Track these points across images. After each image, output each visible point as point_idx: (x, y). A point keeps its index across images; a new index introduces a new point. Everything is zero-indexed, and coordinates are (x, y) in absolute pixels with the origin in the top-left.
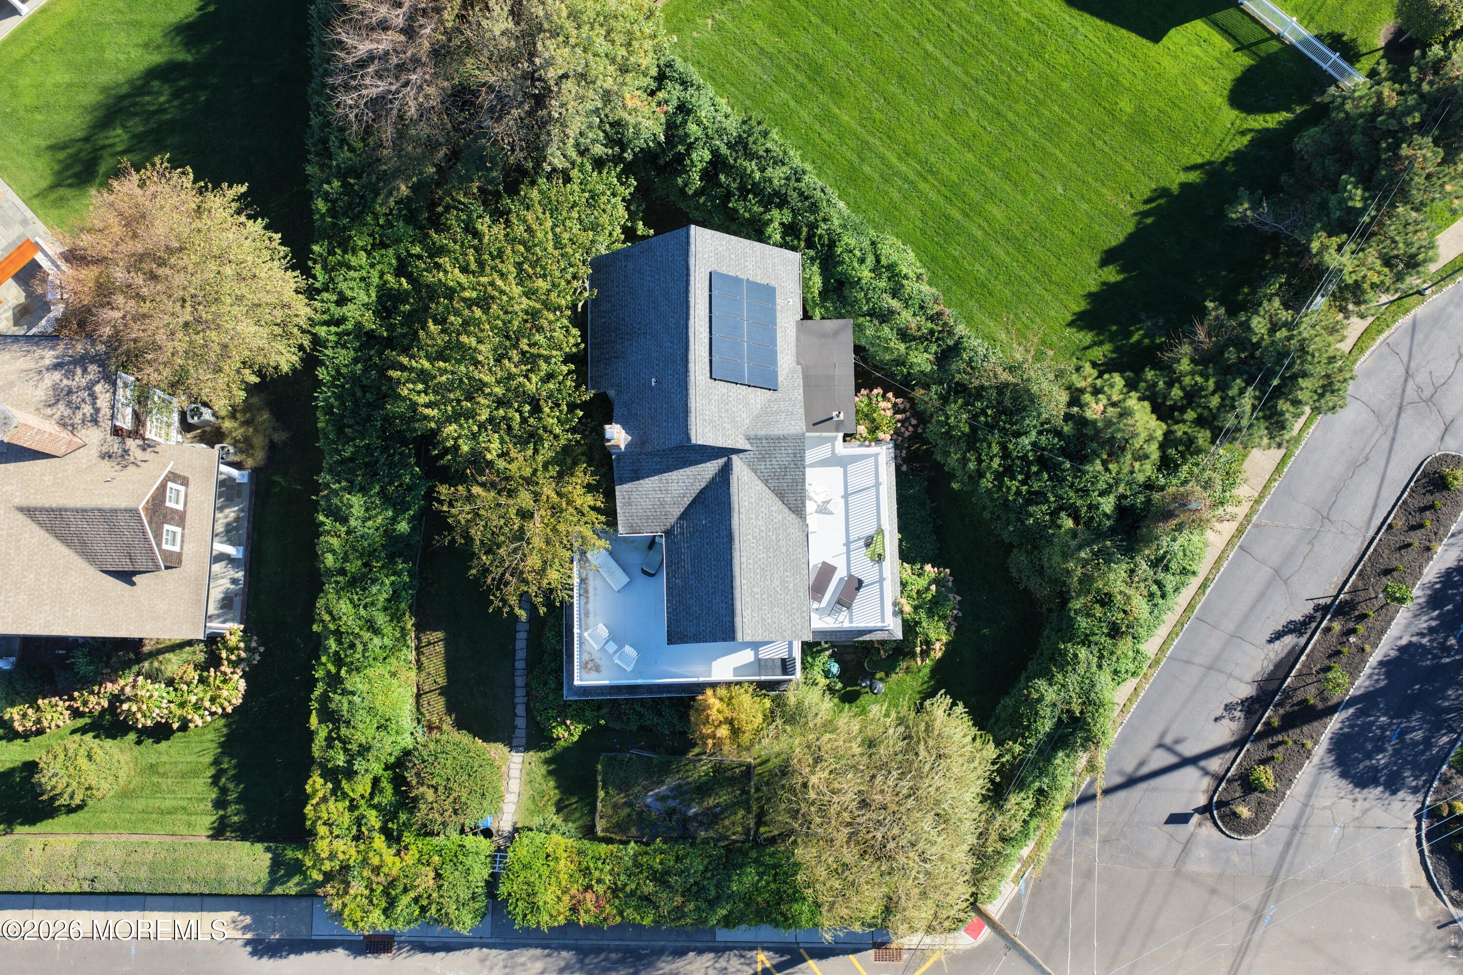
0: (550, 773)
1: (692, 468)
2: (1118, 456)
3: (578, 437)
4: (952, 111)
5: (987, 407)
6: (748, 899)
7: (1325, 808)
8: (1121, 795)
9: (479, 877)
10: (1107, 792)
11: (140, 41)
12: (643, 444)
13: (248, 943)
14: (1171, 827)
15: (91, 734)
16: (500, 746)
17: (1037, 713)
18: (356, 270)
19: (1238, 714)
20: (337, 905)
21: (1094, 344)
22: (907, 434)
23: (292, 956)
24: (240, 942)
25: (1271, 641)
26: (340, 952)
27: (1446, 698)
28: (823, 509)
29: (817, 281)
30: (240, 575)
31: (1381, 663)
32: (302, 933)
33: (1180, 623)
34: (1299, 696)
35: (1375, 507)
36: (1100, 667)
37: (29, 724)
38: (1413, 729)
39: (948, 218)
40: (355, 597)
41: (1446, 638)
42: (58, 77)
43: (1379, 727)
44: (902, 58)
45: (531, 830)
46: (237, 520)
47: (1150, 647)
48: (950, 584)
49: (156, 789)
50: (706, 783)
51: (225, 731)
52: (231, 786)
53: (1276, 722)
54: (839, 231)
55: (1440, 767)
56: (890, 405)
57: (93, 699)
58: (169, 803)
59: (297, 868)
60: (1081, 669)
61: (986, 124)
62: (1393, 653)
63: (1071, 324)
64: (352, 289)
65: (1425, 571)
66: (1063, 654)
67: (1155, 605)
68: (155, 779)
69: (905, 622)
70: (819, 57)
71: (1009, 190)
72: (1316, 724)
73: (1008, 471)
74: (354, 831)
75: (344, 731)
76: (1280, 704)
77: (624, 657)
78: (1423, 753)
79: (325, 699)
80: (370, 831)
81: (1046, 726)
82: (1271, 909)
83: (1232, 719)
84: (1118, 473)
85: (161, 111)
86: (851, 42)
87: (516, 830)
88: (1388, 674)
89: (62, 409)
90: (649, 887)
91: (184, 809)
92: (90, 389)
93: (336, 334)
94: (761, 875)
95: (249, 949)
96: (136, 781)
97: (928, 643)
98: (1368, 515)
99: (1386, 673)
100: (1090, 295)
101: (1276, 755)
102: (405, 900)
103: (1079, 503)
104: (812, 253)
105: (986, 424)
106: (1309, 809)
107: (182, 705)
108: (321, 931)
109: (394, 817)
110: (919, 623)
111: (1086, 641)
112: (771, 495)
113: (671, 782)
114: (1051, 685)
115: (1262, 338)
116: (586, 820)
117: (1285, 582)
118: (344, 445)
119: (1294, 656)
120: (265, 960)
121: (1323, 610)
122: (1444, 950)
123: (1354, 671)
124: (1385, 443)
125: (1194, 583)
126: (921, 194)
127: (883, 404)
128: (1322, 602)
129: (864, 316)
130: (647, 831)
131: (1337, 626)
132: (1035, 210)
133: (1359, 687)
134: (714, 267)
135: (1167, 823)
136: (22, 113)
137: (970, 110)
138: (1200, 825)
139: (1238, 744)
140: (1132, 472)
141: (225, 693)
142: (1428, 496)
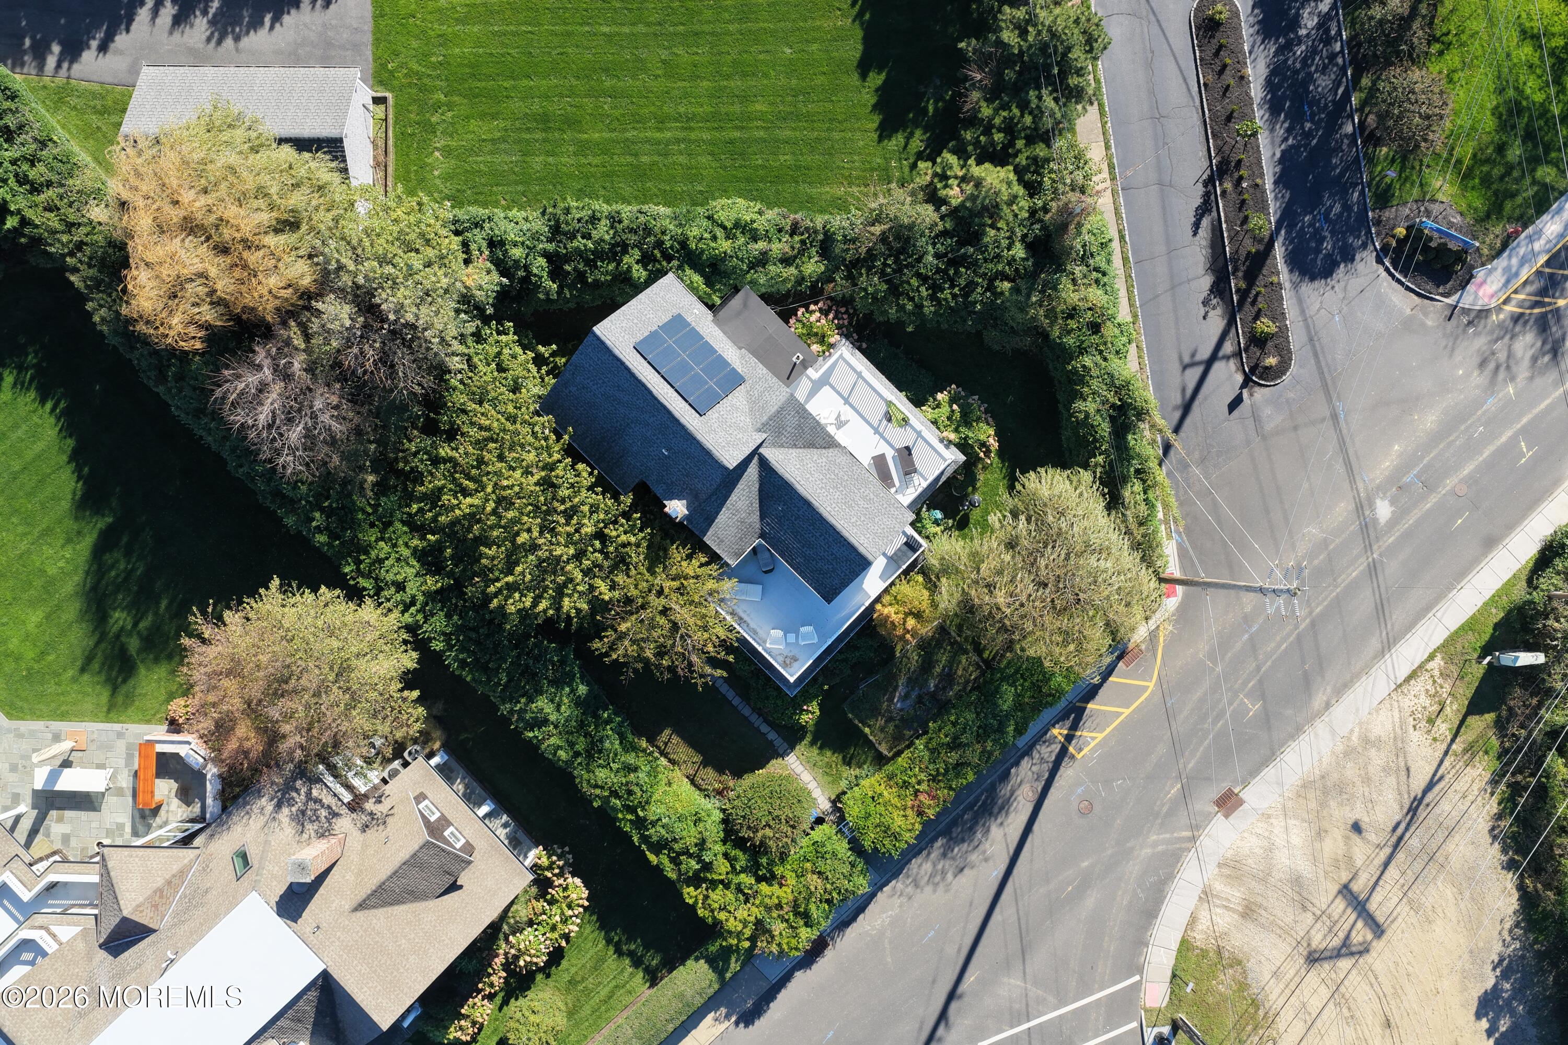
0: (821, 748)
1: (741, 482)
2: (998, 215)
3: (649, 530)
4: (664, 62)
5: (885, 259)
6: (1018, 706)
7: (1318, 310)
8: (1188, 421)
9: (843, 851)
10: (1176, 430)
11: (62, 541)
12: (696, 497)
13: (737, 1024)
14: (1236, 413)
15: (513, 1000)
16: (774, 762)
17: (1092, 426)
18: (387, 559)
19: (1214, 301)
20: (774, 948)
21: (908, 139)
22: (846, 322)
23: (772, 1005)
24: (733, 1027)
25: (1195, 234)
26: (798, 974)
27: (1336, 167)
28: (840, 424)
29: (697, 279)
30: (505, 818)
31: (1276, 183)
32: (765, 986)
33: (1128, 277)
34: (1243, 254)
35: (1185, 80)
36: (1105, 359)
37: (470, 1031)
38: (1331, 207)
39: (731, 142)
40: (601, 762)
41: (1303, 128)
42: (34, 619)
43: (1309, 226)
44: (594, 55)
45: (844, 793)
46: (467, 787)
47: (1123, 314)
48: (963, 393)
49: (587, 992)
50: (924, 662)
51: (594, 918)
52: (633, 947)
53: (1243, 285)
54: (680, 232)
55: (1367, 216)
56: (818, 314)
57: (494, 979)
58: (604, 992)
59: (727, 952)
60: (1094, 373)
61: (695, 49)
62: (1278, 169)
63: (880, 139)
64: (399, 573)
65: (1253, 94)
66: (1075, 371)
67: (1105, 285)
68: (580, 987)
69: (958, 446)
70: (536, 108)
71: (753, 83)
72: (1268, 262)
73: (935, 288)
74: (742, 898)
75: (677, 847)
76: (1236, 270)
77: (806, 636)
78: (1349, 217)
79: (645, 839)
80: (751, 888)
81: (1104, 428)
82: (1339, 406)
83: (1214, 308)
84: (1008, 224)
85: (129, 574)
86: (547, 76)
87: (834, 802)
88: (1286, 187)
89: (311, 828)
90: (953, 757)
91: (616, 987)
92: (311, 799)
93: (418, 611)
94: (1013, 684)
95: (742, 1025)
96: (570, 999)
97: (983, 444)
98: (1185, 90)
99: (1284, 187)
100: (875, 107)
101: (1260, 306)
102: (813, 907)
103: (1000, 267)
104: (675, 263)
105: (894, 271)
106: (1309, 320)
107: (554, 928)
108: (774, 975)
109: (758, 866)
110: (967, 437)
111: (1082, 351)
112: (805, 451)
113: (902, 681)
114: (1085, 400)
115: (1020, 46)
116: (871, 754)
117: (1171, 186)
118: (497, 676)
119: (1217, 230)
120: (757, 1023)
121: (1209, 182)
122: (1464, 331)
123: (1263, 207)
124: (1155, 29)
125: (1116, 245)
126: (698, 142)
127: (813, 318)
128: (1205, 177)
129: (748, 272)
130: (915, 725)
131: (1228, 185)
132: (784, 81)
133: (1275, 213)
134: (632, 341)
135: (1230, 413)
136: (36, 666)
137: (675, 50)
138: (1251, 395)
139: (1231, 322)
140: (1016, 216)
141: (574, 896)
142: (1213, 41)
